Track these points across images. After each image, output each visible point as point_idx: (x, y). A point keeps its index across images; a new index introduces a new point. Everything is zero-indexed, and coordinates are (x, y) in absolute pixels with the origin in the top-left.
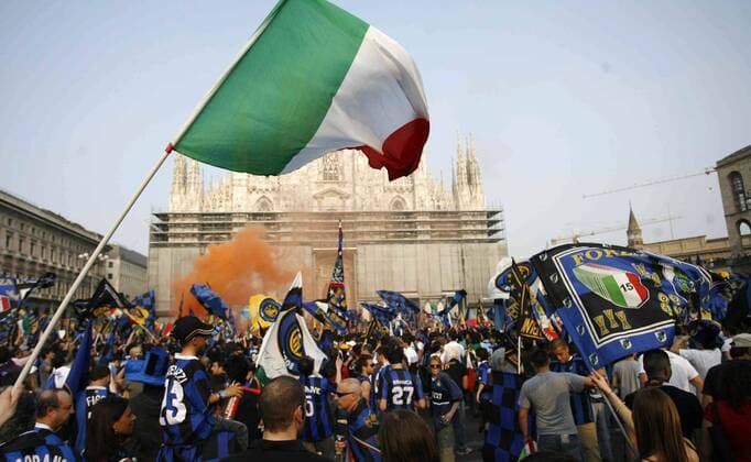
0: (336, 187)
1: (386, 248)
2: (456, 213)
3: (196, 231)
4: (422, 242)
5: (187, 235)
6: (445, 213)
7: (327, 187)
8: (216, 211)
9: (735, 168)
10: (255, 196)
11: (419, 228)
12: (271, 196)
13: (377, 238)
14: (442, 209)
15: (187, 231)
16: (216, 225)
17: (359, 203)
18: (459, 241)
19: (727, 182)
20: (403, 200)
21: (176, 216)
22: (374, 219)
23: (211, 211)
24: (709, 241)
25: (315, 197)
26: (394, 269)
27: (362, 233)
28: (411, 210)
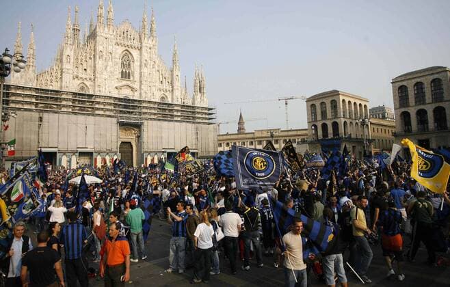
0: (129, 83)
1: (159, 123)
2: (193, 107)
3: (34, 100)
4: (176, 121)
5: (27, 103)
6: (187, 106)
7: (124, 82)
8: (47, 88)
9: (314, 102)
10: (77, 82)
11: (175, 113)
12: (88, 83)
13: (153, 117)
14: (185, 104)
15: (27, 100)
16: (51, 98)
17: (144, 95)
18: (194, 122)
19: (310, 108)
20: (167, 97)
21: (17, 88)
22: (152, 105)
23: (44, 88)
24: (282, 131)
25: (116, 88)
26: (163, 135)
27: (145, 113)
28: (170, 102)
